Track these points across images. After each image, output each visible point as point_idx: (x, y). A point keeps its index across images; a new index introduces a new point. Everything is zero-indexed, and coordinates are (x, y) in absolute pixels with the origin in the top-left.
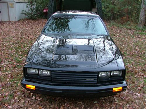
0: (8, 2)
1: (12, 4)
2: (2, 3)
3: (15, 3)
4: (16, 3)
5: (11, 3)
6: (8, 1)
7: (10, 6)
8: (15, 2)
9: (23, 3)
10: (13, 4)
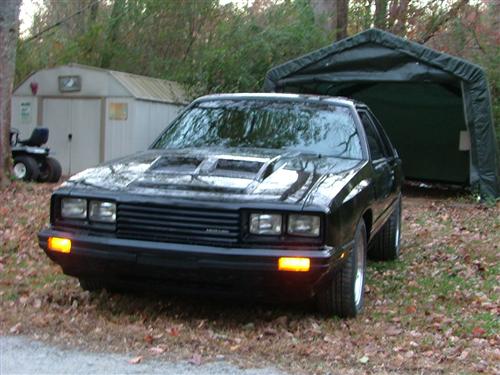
0: (105, 98)
1: (119, 106)
2: (81, 102)
3: (132, 100)
4: (137, 103)
5: (115, 101)
6: (104, 93)
7: (110, 111)
8: (132, 97)
9: (166, 103)
10: (126, 105)
